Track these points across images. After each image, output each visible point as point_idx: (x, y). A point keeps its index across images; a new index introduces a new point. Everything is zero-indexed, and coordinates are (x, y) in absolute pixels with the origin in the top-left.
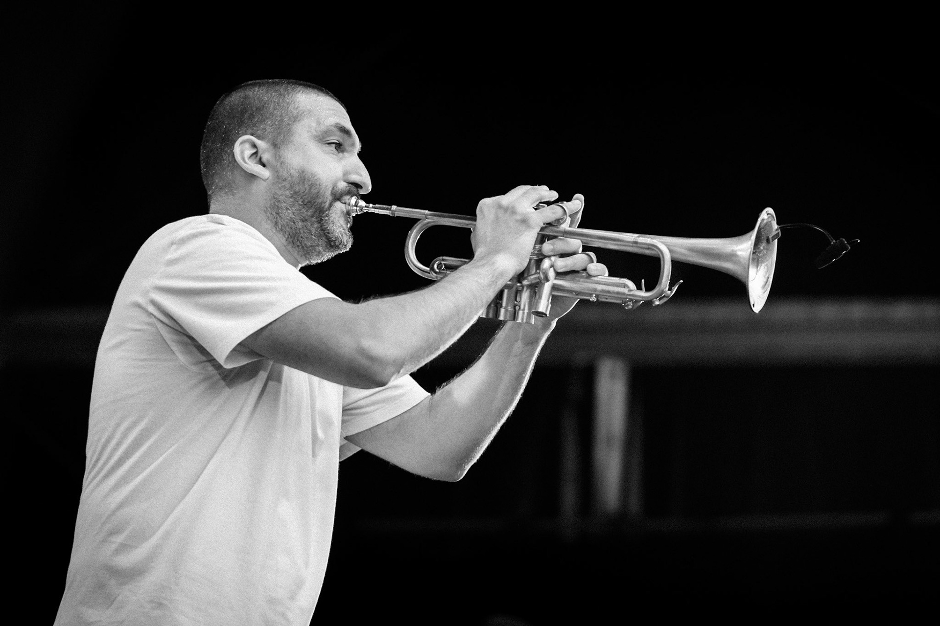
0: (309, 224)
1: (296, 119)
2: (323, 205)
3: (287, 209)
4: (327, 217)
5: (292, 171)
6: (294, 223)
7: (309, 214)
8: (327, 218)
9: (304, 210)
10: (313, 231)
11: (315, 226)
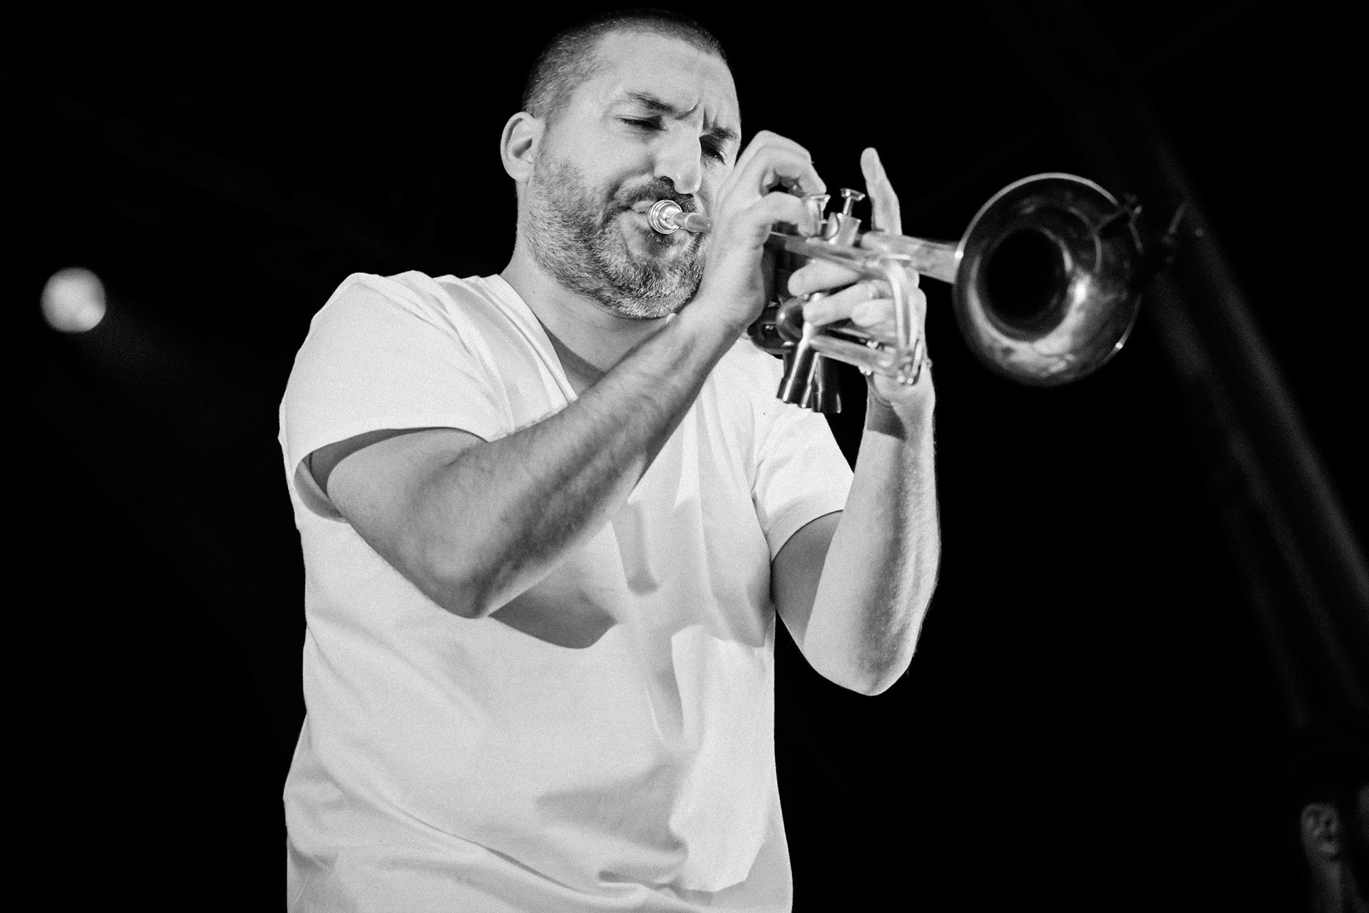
0: (575, 254)
1: (585, 77)
2: (593, 219)
3: (544, 230)
4: (600, 238)
5: (552, 166)
6: (554, 253)
7: (572, 236)
8: (598, 241)
9: (564, 231)
10: (583, 265)
11: (584, 256)
